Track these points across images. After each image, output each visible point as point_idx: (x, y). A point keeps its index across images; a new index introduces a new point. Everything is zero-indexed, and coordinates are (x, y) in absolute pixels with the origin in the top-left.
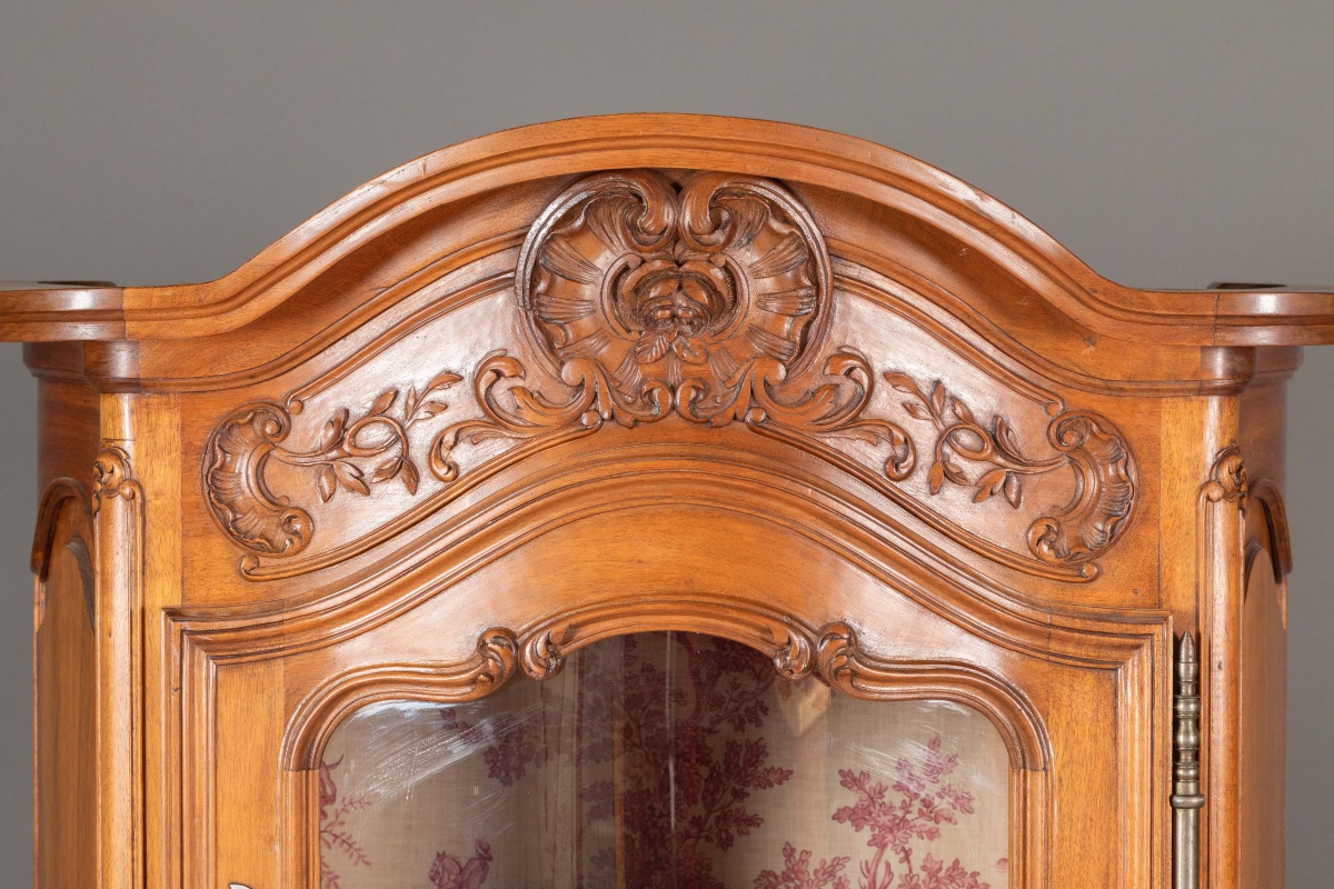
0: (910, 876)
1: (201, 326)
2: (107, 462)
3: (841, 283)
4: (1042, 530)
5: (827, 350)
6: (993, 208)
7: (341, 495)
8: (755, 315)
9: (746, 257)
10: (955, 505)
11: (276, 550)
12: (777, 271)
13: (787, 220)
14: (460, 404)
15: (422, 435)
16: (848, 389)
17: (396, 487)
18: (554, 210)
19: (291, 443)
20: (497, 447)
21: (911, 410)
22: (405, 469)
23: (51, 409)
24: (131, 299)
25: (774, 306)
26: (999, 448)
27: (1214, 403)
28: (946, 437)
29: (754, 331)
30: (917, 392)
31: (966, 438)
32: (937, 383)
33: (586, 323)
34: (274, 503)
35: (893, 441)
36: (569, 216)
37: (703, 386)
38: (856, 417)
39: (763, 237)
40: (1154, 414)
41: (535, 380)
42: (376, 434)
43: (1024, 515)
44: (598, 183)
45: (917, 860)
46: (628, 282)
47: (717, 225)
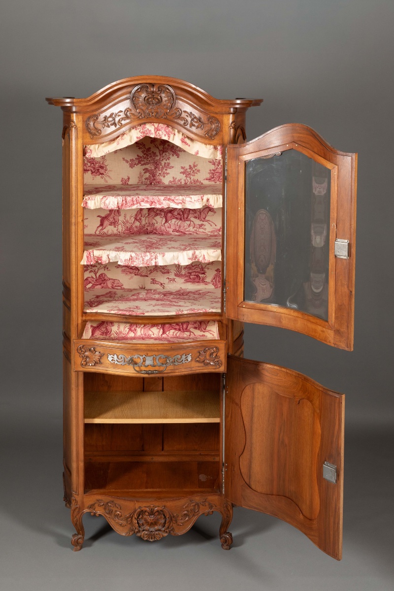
0: (191, 181)
1: (85, 104)
2: (72, 123)
3: (177, 99)
4: (206, 133)
5: (175, 108)
6: (198, 88)
7: (106, 128)
8: (164, 103)
9: (163, 95)
10: (194, 129)
11: (96, 135)
12: (168, 97)
13: (169, 90)
14: (122, 115)
15: (117, 119)
16: (178, 113)
17: (113, 126)
18: (136, 88)
19: (98, 120)
20: (128, 121)
21: (187, 116)
22: (115, 124)
23: (64, 115)
24: (75, 100)
25: (167, 102)
26: (200, 121)
27: (231, 115)
28: (192, 120)
29: (164, 105)
30: (188, 113)
31: (195, 120)
32: (191, 113)
33: (140, 104)
34: (96, 129)
35: (184, 120)
36: (138, 89)
37: (157, 113)
38: (179, 117)
39: (166, 92)
40: (223, 117)
41: (133, 112)
42: (110, 119)
43: (204, 131)
44: (142, 85)
45: (192, 179)
46: (146, 98)
47: (159, 91)
